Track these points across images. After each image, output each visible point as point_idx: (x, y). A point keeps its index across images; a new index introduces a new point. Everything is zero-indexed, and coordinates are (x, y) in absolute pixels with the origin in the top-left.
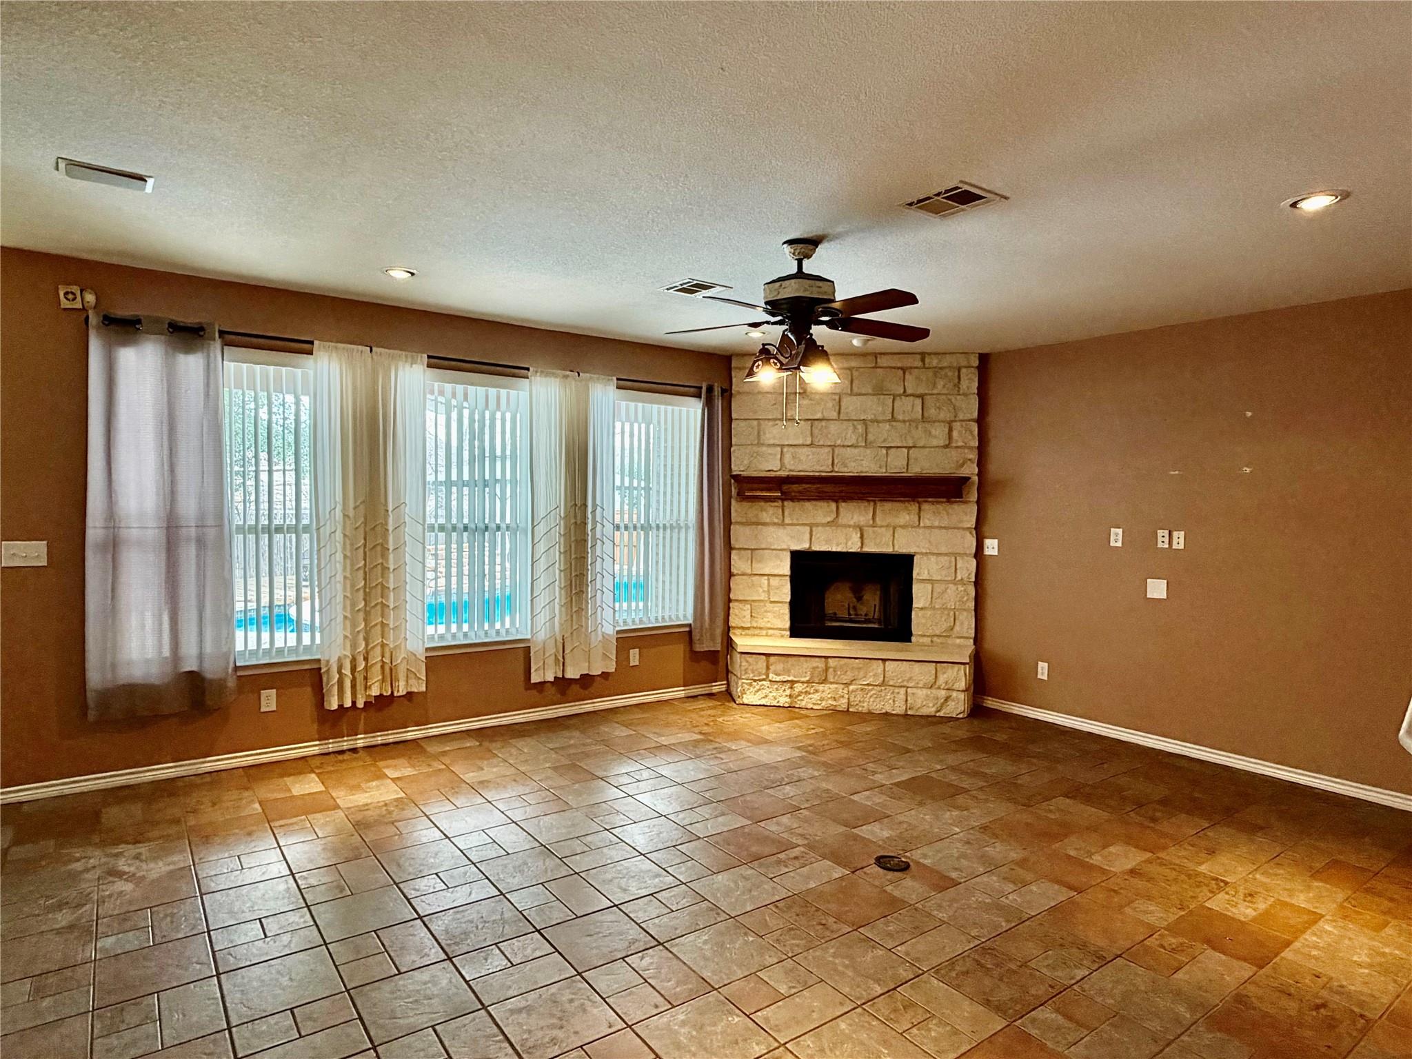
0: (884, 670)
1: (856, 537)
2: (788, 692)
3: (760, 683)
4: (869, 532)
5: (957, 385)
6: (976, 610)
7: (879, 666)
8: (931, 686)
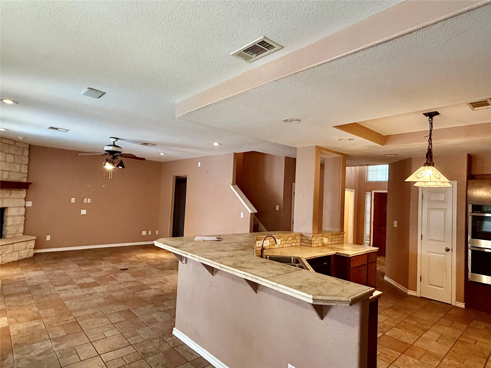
0: (13, 247)
5: (23, 153)
6: (24, 224)
7: (11, 246)
8: (26, 249)
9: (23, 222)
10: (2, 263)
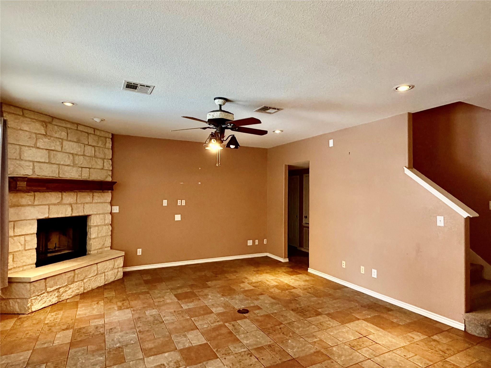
0: (97, 268)
1: (69, 209)
2: (57, 295)
3: (42, 296)
4: (74, 206)
5: (105, 145)
6: (111, 235)
7: (95, 267)
8: (113, 269)
9: (110, 233)
10: (85, 291)
